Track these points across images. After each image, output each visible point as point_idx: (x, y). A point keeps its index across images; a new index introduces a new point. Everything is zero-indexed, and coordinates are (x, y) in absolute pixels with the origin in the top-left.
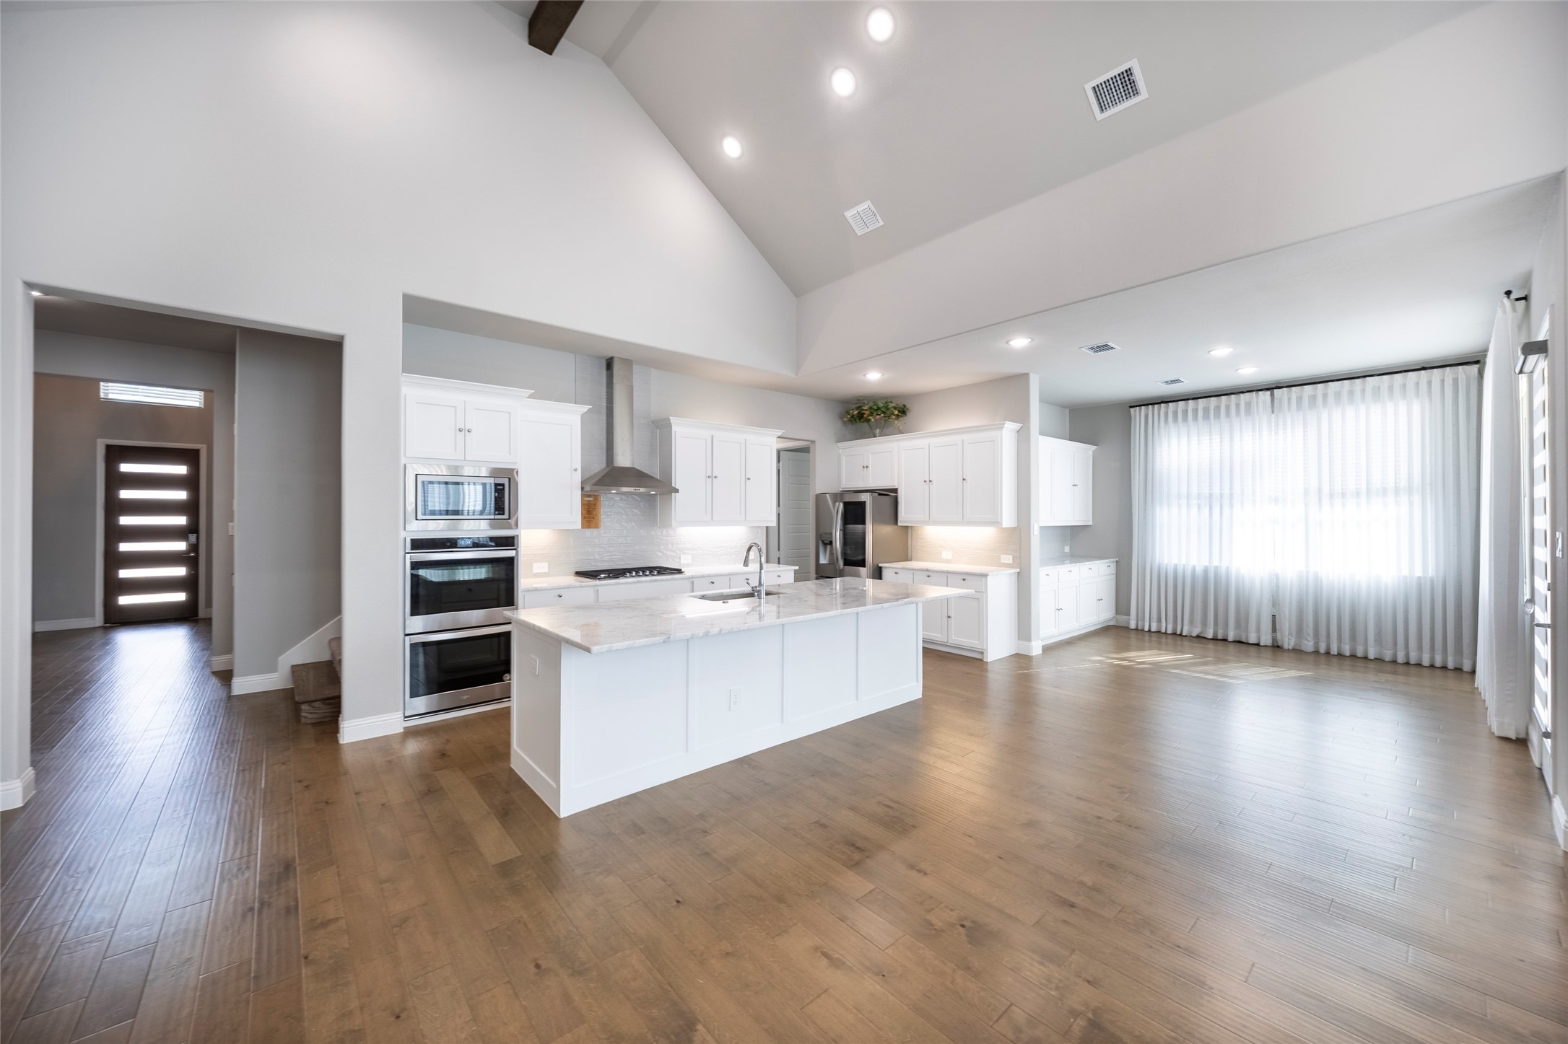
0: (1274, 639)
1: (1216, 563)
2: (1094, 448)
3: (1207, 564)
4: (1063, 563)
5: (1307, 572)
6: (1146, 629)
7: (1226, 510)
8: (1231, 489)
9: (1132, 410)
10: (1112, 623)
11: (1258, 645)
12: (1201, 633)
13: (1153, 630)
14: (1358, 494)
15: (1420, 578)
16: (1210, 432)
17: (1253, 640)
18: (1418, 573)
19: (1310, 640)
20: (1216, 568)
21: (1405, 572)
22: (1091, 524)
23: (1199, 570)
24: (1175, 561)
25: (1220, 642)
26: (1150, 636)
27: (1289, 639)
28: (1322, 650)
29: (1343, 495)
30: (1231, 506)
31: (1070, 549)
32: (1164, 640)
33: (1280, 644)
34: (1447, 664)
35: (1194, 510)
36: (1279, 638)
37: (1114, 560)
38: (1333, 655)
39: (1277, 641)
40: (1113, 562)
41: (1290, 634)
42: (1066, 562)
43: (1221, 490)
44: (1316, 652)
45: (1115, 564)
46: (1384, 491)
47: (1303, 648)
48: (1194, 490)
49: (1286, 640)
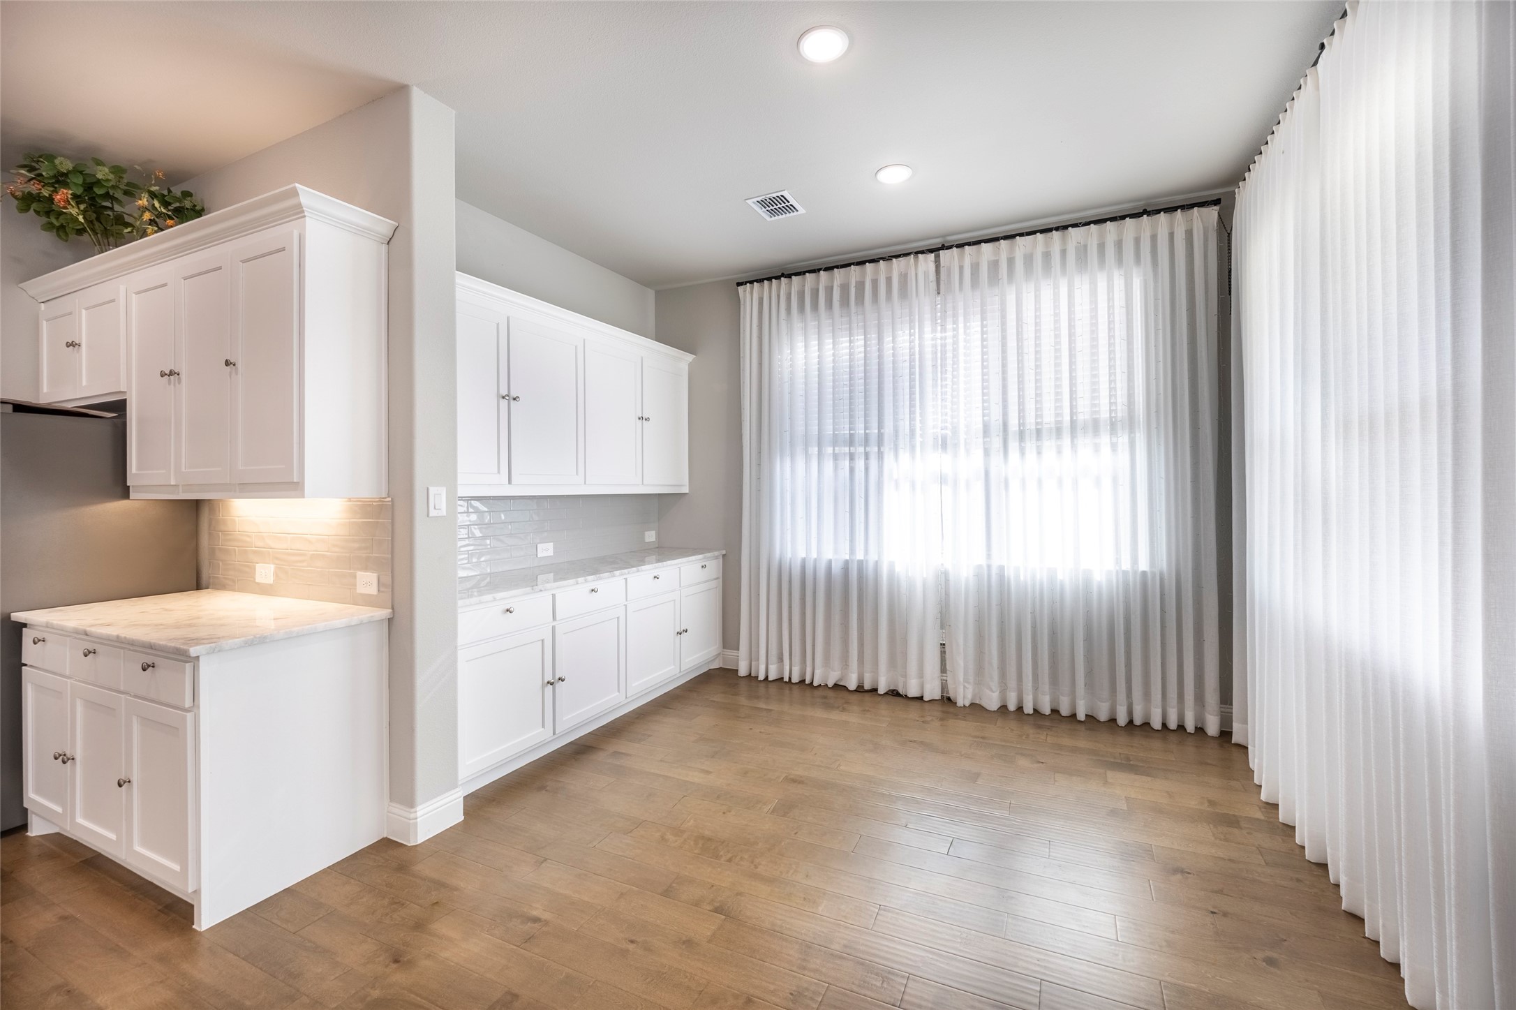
0: (944, 687)
1: (860, 556)
2: (690, 358)
3: (848, 558)
4: (642, 562)
5: (989, 567)
6: (761, 677)
7: (873, 463)
8: (880, 426)
9: (741, 289)
10: (715, 665)
11: (921, 698)
12: (840, 680)
13: (770, 678)
14: (1058, 431)
15: (1144, 573)
16: (850, 329)
17: (913, 692)
18: (1144, 566)
19: (994, 688)
20: (860, 563)
21: (1126, 565)
22: (686, 490)
23: (837, 568)
24: (802, 554)
25: (866, 694)
26: (767, 687)
27: (965, 687)
28: (1012, 707)
29: (1038, 432)
30: (880, 455)
31: (659, 536)
32: (787, 692)
33: (952, 695)
34: (1183, 722)
35: (829, 465)
36: (950, 686)
37: (716, 553)
38: (1028, 715)
39: (948, 692)
40: (716, 558)
41: (966, 681)
42: (647, 559)
43: (866, 428)
44: (1003, 708)
45: (721, 560)
46: (1095, 426)
47: (984, 704)
48: (829, 430)
49: (961, 690)
